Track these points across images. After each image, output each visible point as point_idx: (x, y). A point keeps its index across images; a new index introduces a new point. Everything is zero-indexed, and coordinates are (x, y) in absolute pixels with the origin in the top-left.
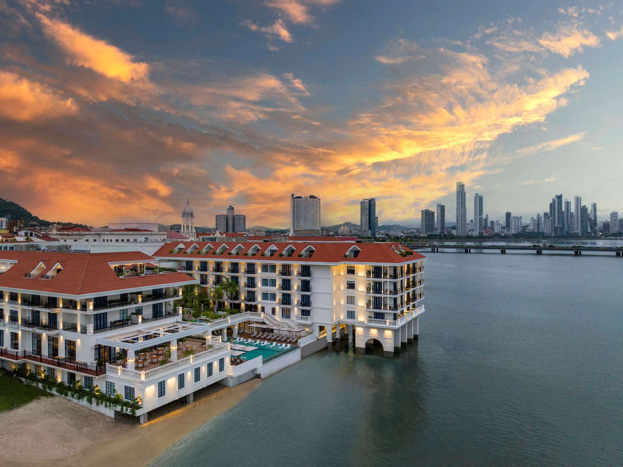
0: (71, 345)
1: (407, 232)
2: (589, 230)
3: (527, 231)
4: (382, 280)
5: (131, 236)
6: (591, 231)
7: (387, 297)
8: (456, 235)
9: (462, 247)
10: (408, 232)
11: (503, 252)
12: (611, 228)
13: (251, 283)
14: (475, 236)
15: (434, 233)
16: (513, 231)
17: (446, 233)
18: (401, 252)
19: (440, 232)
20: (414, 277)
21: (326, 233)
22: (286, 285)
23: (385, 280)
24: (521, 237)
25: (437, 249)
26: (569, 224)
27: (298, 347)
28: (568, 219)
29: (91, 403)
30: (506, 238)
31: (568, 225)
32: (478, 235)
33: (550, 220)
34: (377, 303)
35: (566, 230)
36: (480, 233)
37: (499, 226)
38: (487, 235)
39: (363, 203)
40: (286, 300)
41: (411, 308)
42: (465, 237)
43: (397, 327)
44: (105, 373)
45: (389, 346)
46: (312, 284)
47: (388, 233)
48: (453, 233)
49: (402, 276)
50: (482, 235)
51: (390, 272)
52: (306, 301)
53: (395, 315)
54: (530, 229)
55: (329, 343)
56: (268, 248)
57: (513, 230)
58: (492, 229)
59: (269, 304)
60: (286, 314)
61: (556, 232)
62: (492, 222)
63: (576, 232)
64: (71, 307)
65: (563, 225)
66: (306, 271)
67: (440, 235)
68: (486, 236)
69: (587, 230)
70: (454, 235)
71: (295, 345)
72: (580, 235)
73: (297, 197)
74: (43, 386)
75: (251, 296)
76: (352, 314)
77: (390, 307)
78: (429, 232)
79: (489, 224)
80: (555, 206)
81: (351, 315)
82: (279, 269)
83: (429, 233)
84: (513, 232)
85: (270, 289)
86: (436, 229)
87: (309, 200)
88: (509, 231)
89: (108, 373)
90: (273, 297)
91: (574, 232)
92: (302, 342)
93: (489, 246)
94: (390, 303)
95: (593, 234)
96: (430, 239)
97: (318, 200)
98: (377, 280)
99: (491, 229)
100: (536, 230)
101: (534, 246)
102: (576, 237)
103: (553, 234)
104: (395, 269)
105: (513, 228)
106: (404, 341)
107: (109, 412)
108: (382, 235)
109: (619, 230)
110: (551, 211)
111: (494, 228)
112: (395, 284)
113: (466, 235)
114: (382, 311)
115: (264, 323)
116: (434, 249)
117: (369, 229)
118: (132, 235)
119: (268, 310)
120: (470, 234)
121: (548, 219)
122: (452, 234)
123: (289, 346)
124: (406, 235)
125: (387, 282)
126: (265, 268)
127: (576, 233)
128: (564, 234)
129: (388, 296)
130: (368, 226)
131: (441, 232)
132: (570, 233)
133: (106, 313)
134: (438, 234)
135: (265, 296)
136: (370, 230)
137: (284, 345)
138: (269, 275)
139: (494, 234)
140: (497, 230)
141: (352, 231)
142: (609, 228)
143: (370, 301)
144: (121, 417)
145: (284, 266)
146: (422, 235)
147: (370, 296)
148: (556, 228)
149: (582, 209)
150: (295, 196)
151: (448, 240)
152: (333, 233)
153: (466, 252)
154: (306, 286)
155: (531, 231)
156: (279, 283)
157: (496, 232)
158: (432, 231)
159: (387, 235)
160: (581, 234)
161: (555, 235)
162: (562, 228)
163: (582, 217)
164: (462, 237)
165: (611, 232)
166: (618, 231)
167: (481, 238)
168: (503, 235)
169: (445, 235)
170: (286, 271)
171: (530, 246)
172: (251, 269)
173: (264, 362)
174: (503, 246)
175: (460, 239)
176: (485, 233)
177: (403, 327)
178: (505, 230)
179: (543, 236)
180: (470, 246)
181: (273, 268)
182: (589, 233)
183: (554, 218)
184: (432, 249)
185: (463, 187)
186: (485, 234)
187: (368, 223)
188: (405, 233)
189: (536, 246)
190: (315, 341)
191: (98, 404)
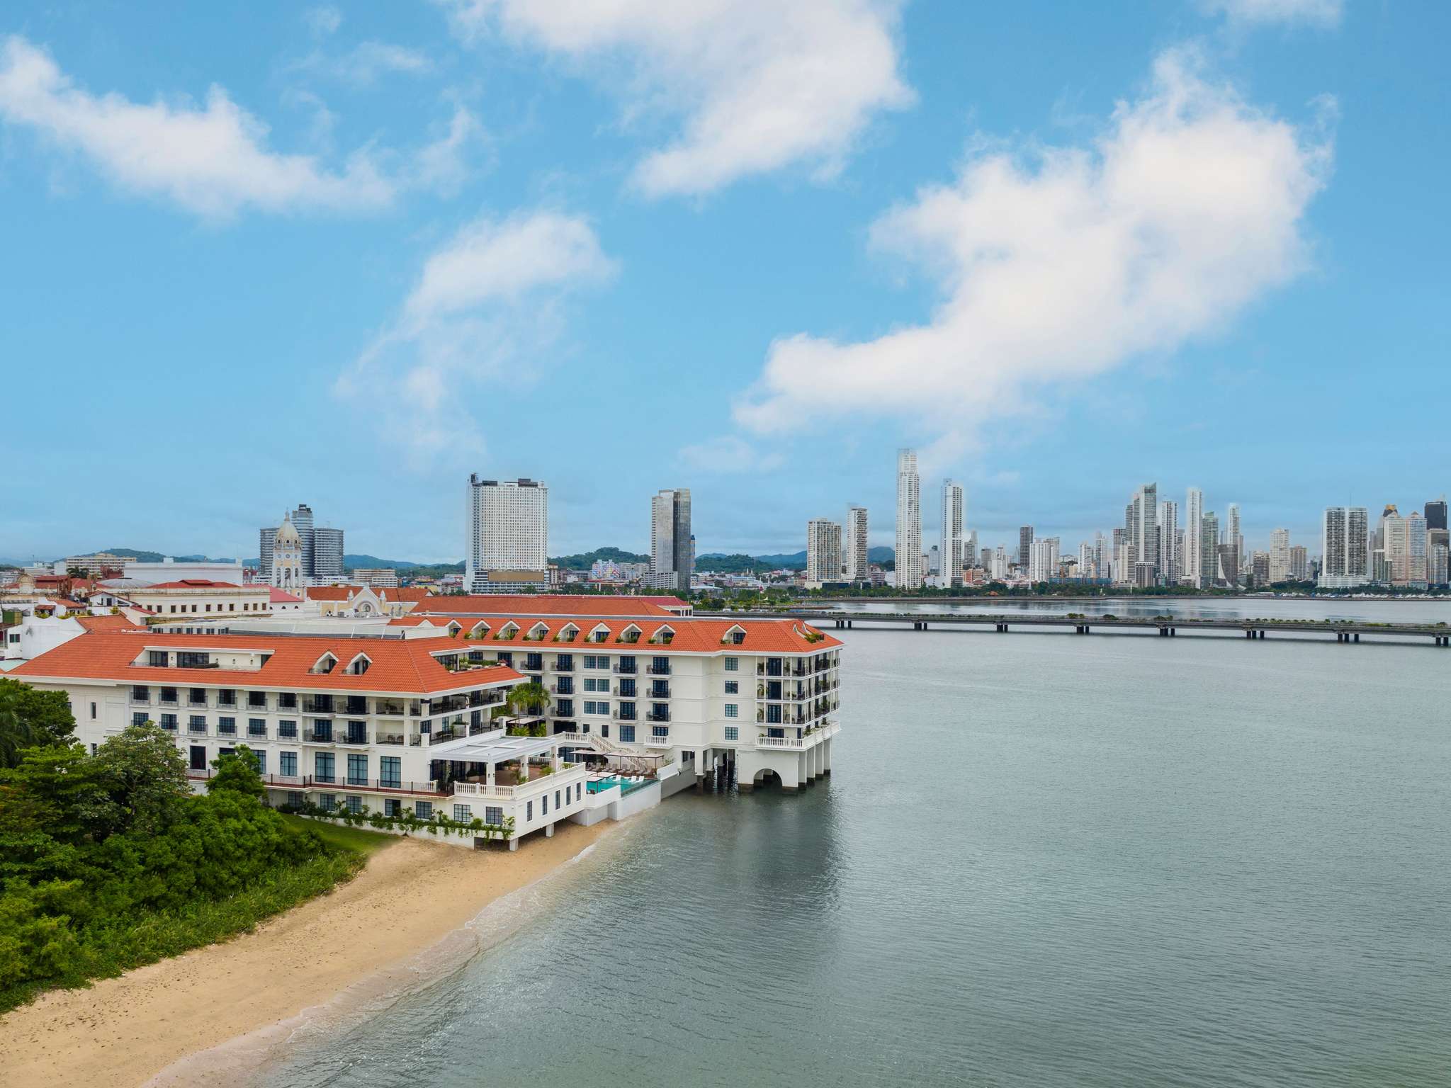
0: (390, 763)
1: (770, 576)
2: (1221, 575)
3: (1070, 576)
4: (781, 678)
5: (200, 598)
6: (1224, 578)
7: (789, 705)
8: (893, 586)
9: (907, 618)
10: (773, 576)
11: (1002, 629)
12: (1272, 571)
13: (565, 686)
14: (941, 588)
15: (838, 581)
16: (1036, 575)
17: (870, 580)
18: (806, 635)
19: (854, 576)
20: (825, 676)
21: (559, 578)
22: (628, 688)
23: (786, 678)
24: (1055, 591)
25: (850, 623)
26: (1172, 558)
27: (657, 780)
28: (1169, 546)
29: (435, 833)
30: (1019, 594)
31: (1170, 561)
32: (948, 586)
33: (1126, 547)
34: (775, 714)
35: (1166, 573)
36: (953, 581)
37: (1001, 562)
38: (972, 585)
39: (658, 499)
40: (628, 711)
41: (820, 724)
42: (917, 590)
43: (804, 748)
44: (453, 794)
45: (790, 779)
46: (671, 686)
47: (722, 579)
48: (886, 580)
49: (810, 673)
50: (959, 586)
51: (793, 666)
52: (660, 713)
53: (799, 730)
54: (1079, 572)
55: (699, 776)
56: (593, 629)
57: (1037, 573)
58: (986, 570)
59: (596, 721)
60: (628, 734)
61: (1140, 579)
62: (986, 552)
63: (1189, 578)
64: (387, 711)
65: (1158, 561)
66: (661, 666)
67: (856, 586)
68: (968, 589)
69: (1215, 573)
70: (889, 584)
71: (651, 777)
72: (1198, 586)
73: (486, 484)
74: (345, 822)
75: (565, 707)
76: (733, 732)
77: (793, 719)
78: (828, 578)
79: (979, 556)
80: (1138, 513)
81: (731, 733)
82: (614, 662)
83: (827, 581)
84: (1037, 579)
85: (597, 696)
86: (844, 570)
87: (516, 490)
88: (1025, 573)
89: (457, 793)
90: (604, 708)
91: (1183, 578)
92: (665, 773)
93: (969, 616)
94: (793, 712)
95: (1229, 585)
96: (829, 596)
97: (542, 491)
98: (774, 678)
99: (982, 570)
100: (1093, 575)
101: (1072, 616)
102: (1188, 591)
103: (1134, 584)
104: (800, 661)
105: (1037, 567)
106: (811, 777)
107: (468, 841)
108: (706, 584)
109: (1291, 574)
110: (1129, 524)
111: (989, 568)
112: (800, 684)
113: (919, 586)
114: (781, 725)
115: (591, 749)
116: (843, 623)
117: (675, 568)
118: (202, 595)
119: (596, 729)
120: (929, 582)
121: (1121, 546)
122: (885, 583)
123: (642, 779)
124: (769, 584)
125: (789, 684)
126: (590, 661)
127: (1188, 582)
128: (1160, 584)
129: (791, 702)
130: (672, 561)
131: (856, 578)
132: (1175, 583)
133: (448, 717)
134: (851, 581)
135: (590, 707)
136: (677, 572)
137: (634, 778)
138: (597, 673)
139: (988, 583)
140: (997, 572)
141: (627, 572)
142: (1267, 569)
143: (762, 712)
144: (487, 845)
145: (624, 659)
146: (809, 585)
147: (763, 703)
148: (1140, 569)
149: (1204, 521)
150: (480, 481)
151: (875, 598)
152: (577, 580)
153: (918, 628)
154: (661, 689)
155: (1081, 576)
156: (615, 684)
157: (995, 576)
158: (835, 575)
159: (718, 583)
160: (1202, 583)
161: (1137, 586)
162: (1156, 571)
163: (1205, 540)
164: (910, 591)
165: (1273, 579)
166: (1287, 576)
167: (956, 593)
168: (1010, 584)
169: (867, 585)
170: (628, 664)
171: (1063, 617)
172: (565, 662)
173: (622, 795)
174: (1002, 616)
175: (905, 596)
176: (968, 580)
177: (810, 750)
178: (1018, 573)
179: (1108, 590)
180: (927, 615)
181: (604, 662)
182: (1219, 582)
183: (1137, 543)
184: (838, 623)
185: (913, 463)
186: (965, 584)
187: (672, 553)
188: (764, 581)
189: (1076, 615)
190: (676, 775)
191: (447, 833)
